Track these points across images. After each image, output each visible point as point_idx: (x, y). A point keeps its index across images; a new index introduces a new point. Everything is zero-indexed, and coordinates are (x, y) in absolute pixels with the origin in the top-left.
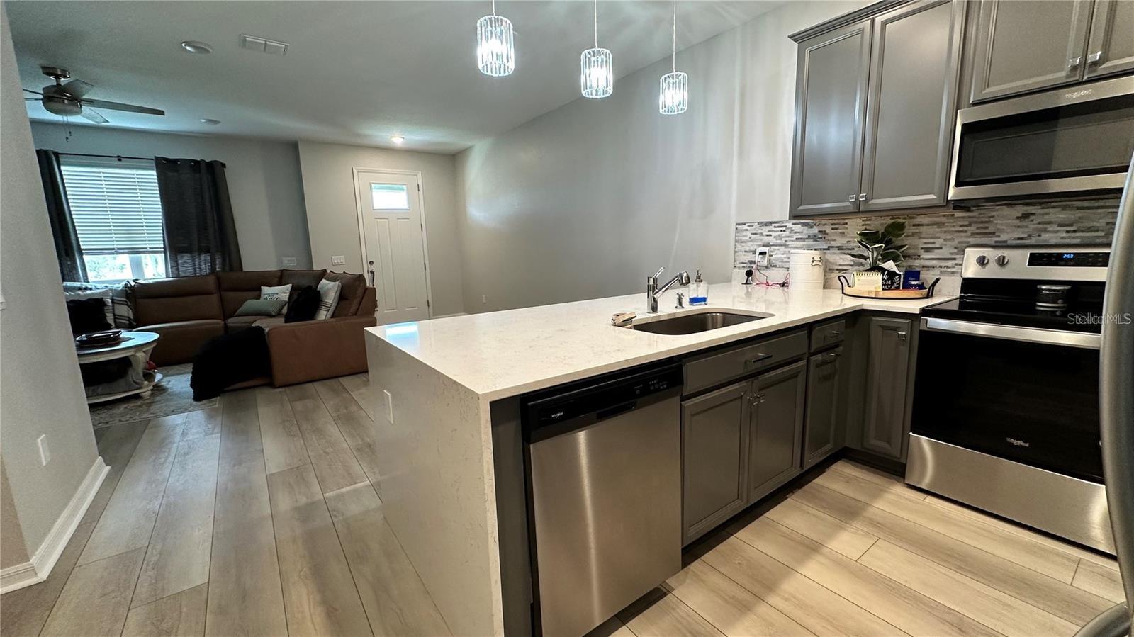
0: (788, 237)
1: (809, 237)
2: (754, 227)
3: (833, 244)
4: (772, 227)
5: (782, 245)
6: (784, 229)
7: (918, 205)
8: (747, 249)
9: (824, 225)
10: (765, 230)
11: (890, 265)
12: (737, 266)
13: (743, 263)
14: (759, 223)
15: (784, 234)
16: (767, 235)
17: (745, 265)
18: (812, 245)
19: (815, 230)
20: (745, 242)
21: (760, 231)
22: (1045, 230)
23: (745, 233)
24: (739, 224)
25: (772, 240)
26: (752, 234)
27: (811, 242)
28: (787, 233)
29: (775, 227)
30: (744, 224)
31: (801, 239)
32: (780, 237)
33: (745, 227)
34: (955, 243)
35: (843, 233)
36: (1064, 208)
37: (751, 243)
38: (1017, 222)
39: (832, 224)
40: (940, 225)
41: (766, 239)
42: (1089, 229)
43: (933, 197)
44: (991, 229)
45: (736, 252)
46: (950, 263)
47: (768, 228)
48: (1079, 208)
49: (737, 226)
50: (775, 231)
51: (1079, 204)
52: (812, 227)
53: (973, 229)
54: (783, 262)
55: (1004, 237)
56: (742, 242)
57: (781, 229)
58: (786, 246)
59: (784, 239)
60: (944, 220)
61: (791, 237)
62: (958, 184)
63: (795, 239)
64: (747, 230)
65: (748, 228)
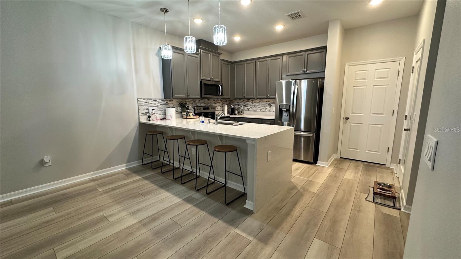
0: (158, 104)
1: (164, 104)
2: (146, 100)
3: (170, 106)
4: (152, 101)
5: (156, 107)
6: (156, 101)
7: (182, 97)
8: (144, 108)
9: (168, 101)
10: (150, 101)
11: (189, 111)
12: (141, 115)
13: (143, 113)
14: (147, 99)
15: (156, 103)
16: (151, 103)
17: (144, 114)
18: (165, 107)
19: (165, 102)
20: (142, 106)
21: (148, 102)
22: (201, 103)
23: (142, 102)
24: (139, 99)
25: (152, 105)
26: (145, 103)
27: (164, 106)
28: (157, 103)
29: (153, 101)
30: (142, 99)
31: (162, 105)
32: (155, 104)
33: (142, 100)
34: (191, 106)
35: (172, 103)
36: (203, 100)
37: (145, 106)
38: (198, 102)
39: (170, 101)
40: (189, 102)
41: (151, 105)
42: (205, 104)
43: (198, 96)
44: (196, 103)
45: (139, 109)
46: (192, 110)
47: (151, 101)
48: (204, 100)
49: (138, 100)
50: (153, 102)
51: (205, 99)
52: (164, 101)
53: (193, 103)
54: (157, 112)
55: (197, 105)
56: (141, 106)
57: (155, 101)
58: (158, 107)
59: (157, 105)
60: (189, 101)
61: (159, 104)
62: (204, 95)
63: (160, 105)
64: (143, 101)
65: (143, 100)
